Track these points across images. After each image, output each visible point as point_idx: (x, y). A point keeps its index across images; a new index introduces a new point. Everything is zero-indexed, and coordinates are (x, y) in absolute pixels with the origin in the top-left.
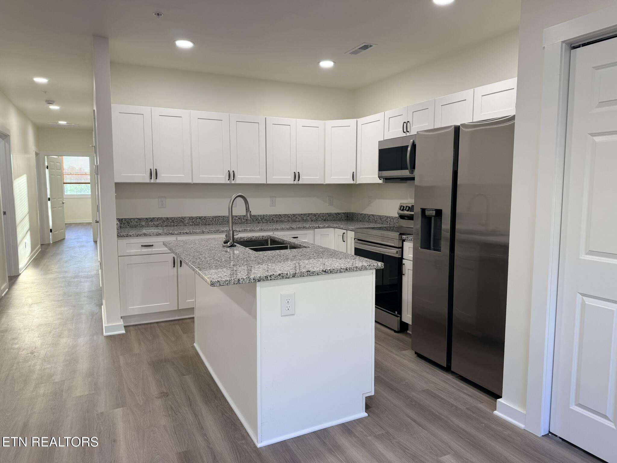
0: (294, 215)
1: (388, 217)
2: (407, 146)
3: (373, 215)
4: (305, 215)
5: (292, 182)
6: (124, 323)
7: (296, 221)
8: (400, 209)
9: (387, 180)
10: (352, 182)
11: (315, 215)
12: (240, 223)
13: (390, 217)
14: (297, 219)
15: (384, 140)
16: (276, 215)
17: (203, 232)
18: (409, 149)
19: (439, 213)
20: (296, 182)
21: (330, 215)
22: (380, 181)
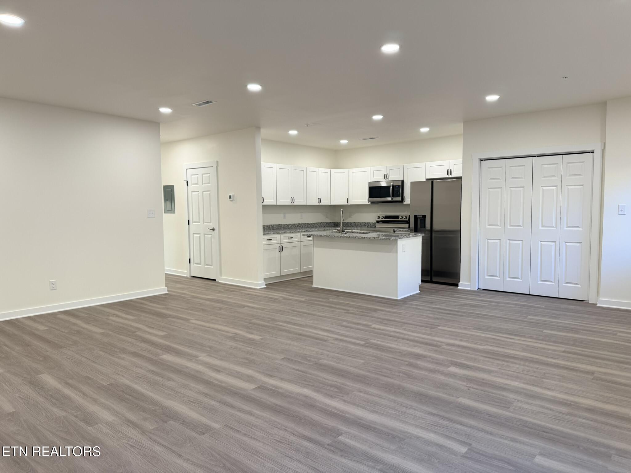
0: (311, 223)
1: (366, 223)
2: (390, 186)
3: (354, 223)
4: (316, 223)
5: (317, 204)
6: (266, 282)
7: (312, 227)
8: (378, 218)
9: (372, 203)
10: (347, 204)
11: (320, 223)
12: (288, 229)
13: (367, 223)
14: (313, 226)
15: (370, 182)
16: (303, 224)
17: (291, 232)
18: (391, 188)
19: (424, 217)
20: (319, 204)
21: (327, 223)
22: (369, 203)
